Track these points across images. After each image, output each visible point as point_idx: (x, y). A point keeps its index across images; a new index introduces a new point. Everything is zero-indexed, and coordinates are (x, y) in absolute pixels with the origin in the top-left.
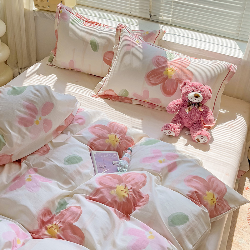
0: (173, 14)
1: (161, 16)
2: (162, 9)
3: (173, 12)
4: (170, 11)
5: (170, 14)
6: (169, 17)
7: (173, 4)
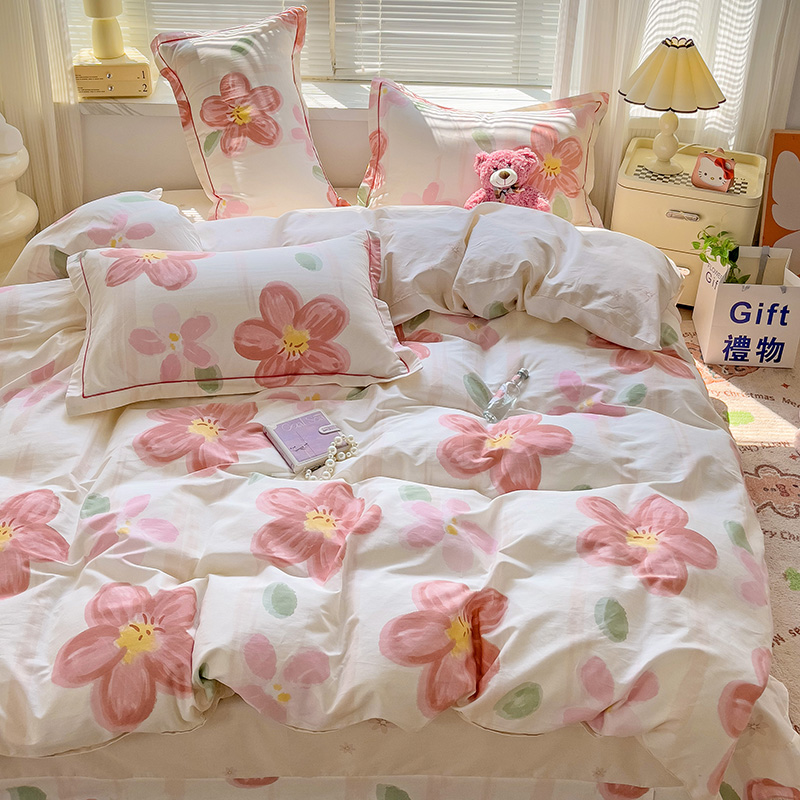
0: (383, 60)
1: (359, 67)
2: (360, 53)
3: (383, 54)
4: (377, 54)
5: (376, 60)
6: (376, 67)
7: (380, 38)
